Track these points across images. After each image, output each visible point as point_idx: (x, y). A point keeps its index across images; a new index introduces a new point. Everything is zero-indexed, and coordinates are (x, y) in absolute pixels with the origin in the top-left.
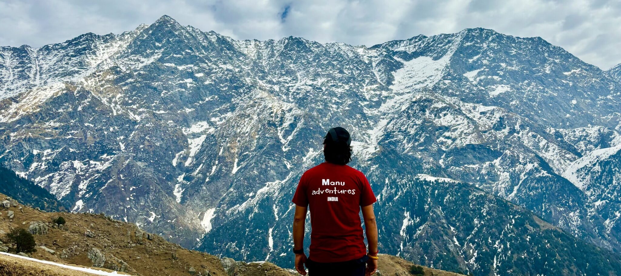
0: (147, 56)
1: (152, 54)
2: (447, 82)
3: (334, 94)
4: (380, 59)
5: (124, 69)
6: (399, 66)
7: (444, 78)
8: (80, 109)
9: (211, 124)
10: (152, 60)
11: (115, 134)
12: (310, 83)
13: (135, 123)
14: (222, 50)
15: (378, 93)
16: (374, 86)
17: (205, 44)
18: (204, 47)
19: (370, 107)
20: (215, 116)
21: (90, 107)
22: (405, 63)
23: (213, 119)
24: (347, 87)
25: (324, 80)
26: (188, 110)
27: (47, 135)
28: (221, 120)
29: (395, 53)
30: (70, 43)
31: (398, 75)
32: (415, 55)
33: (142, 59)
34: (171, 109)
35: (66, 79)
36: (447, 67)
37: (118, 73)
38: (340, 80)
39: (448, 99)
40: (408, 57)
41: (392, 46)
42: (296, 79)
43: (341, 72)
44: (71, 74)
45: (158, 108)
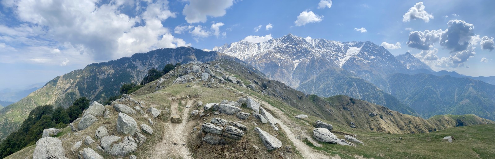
0: (285, 43)
1: (287, 43)
2: (360, 54)
3: (331, 54)
4: (344, 46)
5: (280, 47)
6: (349, 48)
7: (360, 53)
8: (271, 56)
9: (300, 60)
10: (287, 44)
11: (278, 62)
12: (326, 51)
13: (283, 60)
14: (303, 42)
15: (343, 55)
16: (342, 53)
17: (299, 40)
18: (299, 41)
19: (341, 58)
20: (301, 59)
21: (273, 56)
22: (350, 48)
23: (300, 59)
24: (335, 53)
25: (329, 50)
26: (295, 57)
27: (264, 62)
28: (302, 60)
29: (348, 45)
30: (268, 41)
31: (348, 51)
32: (353, 46)
33: (284, 44)
34: (291, 56)
35: (268, 49)
36: (361, 50)
37: (279, 48)
38: (333, 51)
39: (360, 58)
40: (351, 46)
41: (347, 43)
42: (322, 50)
43: (334, 49)
44: (269, 48)
45: (288, 56)
